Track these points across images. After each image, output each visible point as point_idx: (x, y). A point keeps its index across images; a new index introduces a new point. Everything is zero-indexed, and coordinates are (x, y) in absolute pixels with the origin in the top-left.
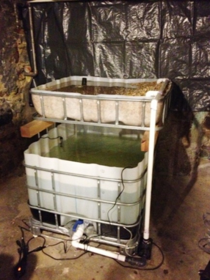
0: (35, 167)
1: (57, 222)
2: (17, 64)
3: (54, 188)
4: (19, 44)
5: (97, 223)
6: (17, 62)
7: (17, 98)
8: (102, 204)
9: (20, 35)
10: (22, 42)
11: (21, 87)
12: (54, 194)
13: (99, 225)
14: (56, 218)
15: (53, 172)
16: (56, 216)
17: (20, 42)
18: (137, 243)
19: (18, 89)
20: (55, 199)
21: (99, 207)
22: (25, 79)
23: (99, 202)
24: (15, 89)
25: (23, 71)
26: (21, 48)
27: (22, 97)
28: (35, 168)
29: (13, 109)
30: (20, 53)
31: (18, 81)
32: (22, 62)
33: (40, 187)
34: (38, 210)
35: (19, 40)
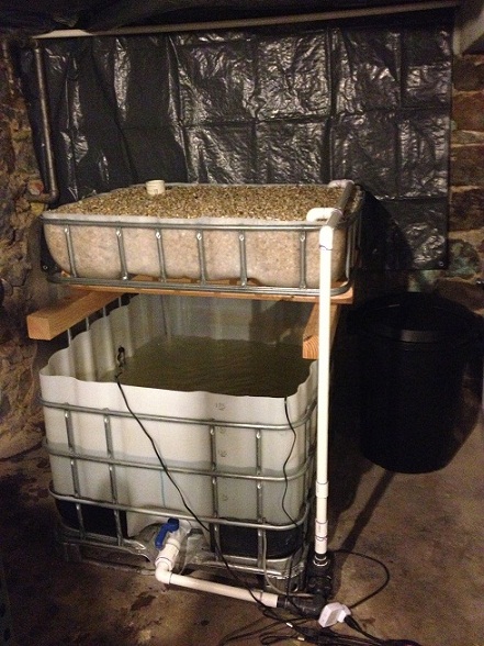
1: (119, 530)
2: (12, 177)
4: (16, 131)
6: (10, 171)
7: (12, 252)
9: (17, 110)
10: (20, 126)
11: (21, 228)
12: (110, 464)
13: (216, 529)
14: (118, 520)
15: (107, 414)
16: (116, 514)
17: (17, 128)
19: (14, 232)
20: (112, 474)
21: (215, 488)
22: (30, 208)
24: (7, 232)
25: (26, 191)
26: (18, 141)
27: (25, 251)
28: (67, 408)
29: (5, 278)
30: (17, 152)
31: (14, 215)
32: (21, 171)
33: (78, 451)
34: (74, 504)
35: (14, 121)
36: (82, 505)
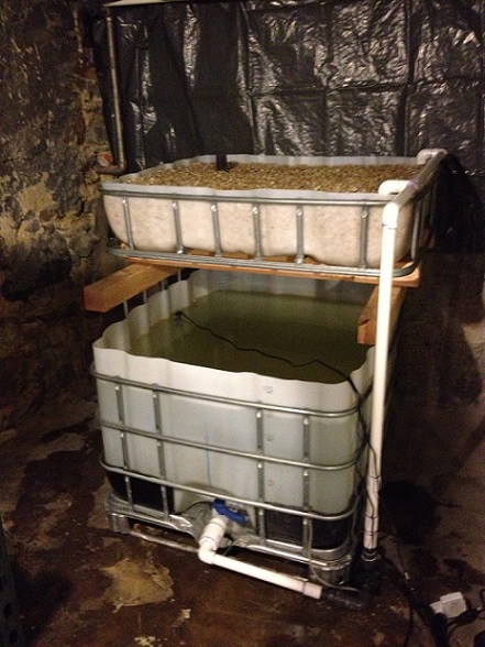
0: (117, 377)
1: (165, 504)
2: (81, 148)
3: (158, 427)
4: (86, 101)
5: (257, 509)
6: (80, 142)
7: (80, 224)
8: (266, 464)
9: (87, 80)
10: (91, 97)
11: (90, 199)
12: (159, 440)
13: (261, 513)
14: (164, 496)
15: (157, 390)
16: (163, 489)
17: (88, 98)
18: (349, 557)
19: (83, 203)
20: (161, 450)
21: (261, 472)
22: (99, 179)
23: (260, 460)
24: (76, 203)
25: (96, 163)
26: (89, 111)
27: (93, 223)
28: (118, 381)
29: (73, 248)
30: (87, 122)
31: (83, 186)
32: (91, 142)
33: (128, 423)
34: (123, 476)
35: (85, 91)
36: (131, 478)
